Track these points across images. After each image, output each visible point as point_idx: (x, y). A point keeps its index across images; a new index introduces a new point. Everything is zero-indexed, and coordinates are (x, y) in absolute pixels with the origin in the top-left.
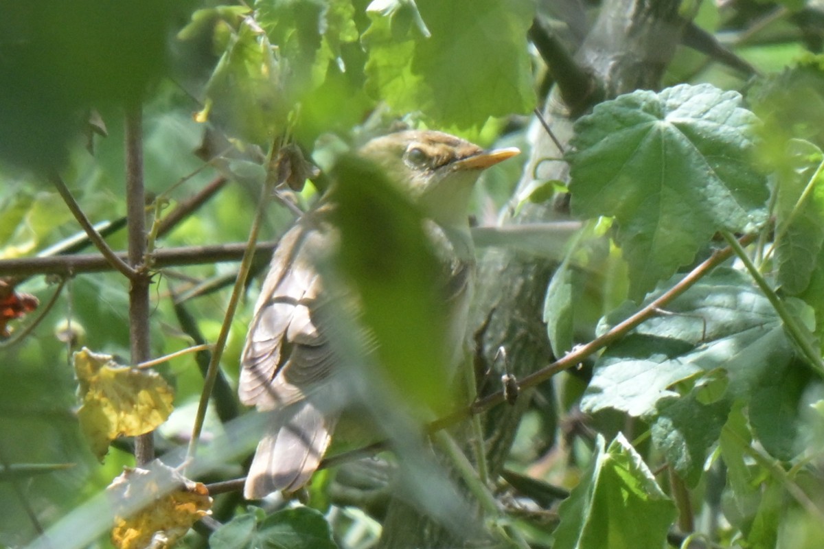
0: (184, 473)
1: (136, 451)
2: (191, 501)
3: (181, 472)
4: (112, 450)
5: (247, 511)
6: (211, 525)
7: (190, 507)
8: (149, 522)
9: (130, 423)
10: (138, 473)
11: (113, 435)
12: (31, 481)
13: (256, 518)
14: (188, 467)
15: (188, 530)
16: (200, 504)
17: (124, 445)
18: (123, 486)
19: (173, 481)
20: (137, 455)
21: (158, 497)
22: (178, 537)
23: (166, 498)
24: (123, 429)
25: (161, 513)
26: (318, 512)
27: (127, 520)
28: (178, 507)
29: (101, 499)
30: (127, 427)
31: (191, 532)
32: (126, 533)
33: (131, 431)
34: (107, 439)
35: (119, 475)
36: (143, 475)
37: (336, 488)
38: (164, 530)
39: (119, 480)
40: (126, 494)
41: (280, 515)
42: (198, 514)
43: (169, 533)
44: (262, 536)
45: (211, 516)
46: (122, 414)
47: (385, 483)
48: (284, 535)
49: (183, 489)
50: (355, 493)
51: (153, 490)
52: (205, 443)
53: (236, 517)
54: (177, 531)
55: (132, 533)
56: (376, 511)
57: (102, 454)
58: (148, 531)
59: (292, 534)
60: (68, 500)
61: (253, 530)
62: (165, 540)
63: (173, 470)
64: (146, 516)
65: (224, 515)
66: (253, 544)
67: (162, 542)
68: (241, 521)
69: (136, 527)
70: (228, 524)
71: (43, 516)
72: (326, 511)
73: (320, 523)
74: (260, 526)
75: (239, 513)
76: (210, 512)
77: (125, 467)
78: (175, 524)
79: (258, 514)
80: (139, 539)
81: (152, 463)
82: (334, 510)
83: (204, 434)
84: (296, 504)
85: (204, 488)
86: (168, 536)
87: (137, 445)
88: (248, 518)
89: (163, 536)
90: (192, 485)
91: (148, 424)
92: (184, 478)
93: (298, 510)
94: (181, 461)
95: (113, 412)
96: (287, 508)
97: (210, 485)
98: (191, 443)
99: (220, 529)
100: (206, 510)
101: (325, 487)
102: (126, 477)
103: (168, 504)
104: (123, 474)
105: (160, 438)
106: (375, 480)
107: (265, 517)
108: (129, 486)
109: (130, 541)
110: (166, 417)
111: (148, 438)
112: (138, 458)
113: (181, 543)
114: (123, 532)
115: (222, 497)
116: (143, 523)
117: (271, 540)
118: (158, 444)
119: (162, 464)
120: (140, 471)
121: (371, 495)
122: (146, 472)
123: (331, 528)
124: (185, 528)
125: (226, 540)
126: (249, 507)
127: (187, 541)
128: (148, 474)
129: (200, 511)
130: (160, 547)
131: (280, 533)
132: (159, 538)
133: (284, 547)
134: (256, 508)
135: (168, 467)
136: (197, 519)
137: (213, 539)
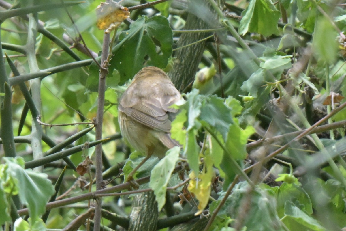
0: (121, 4)
2: (123, 13)
3: (120, 4)
5: (141, 16)
6: (130, 21)
7: (123, 15)
8: (109, 20)
10: (105, 4)
12: (71, 7)
13: (145, 19)
14: (122, 2)
15: (121, 23)
16: (125, 14)
18: (100, 8)
19: (117, 7)
21: (112, 12)
22: (118, 25)
23: (115, 12)
25: (113, 17)
26: (165, 17)
27: (102, 19)
28: (119, 15)
31: (123, 23)
35: (99, 5)
37: (171, 9)
38: (114, 23)
39: (99, 6)
40: (102, 11)
41: (153, 18)
42: (125, 17)
43: (116, 23)
44: (146, 25)
47: (187, 7)
48: (154, 25)
49: (120, 9)
50: (177, 11)
51: (110, 9)
53: (138, 19)
54: (118, 23)
55: (104, 24)
56: (184, 16)
58: (108, 23)
59: (157, 24)
61: (144, 23)
62: (114, 26)
63: (117, 3)
64: (108, 18)
65: (135, 18)
66: (144, 27)
67: (113, 27)
68: (140, 20)
69: (105, 22)
70: (136, 21)
71: (74, 18)
72: (168, 17)
73: (166, 21)
74: (146, 22)
75: (139, 17)
76: (129, 17)
77: (101, 2)
78: (117, 21)
79: (146, 18)
80: (106, 25)
81: (110, 1)
82: (170, 16)
84: (158, 15)
85: (127, 9)
88: (142, 19)
89: (114, 24)
90: (123, 8)
92: (120, 6)
93: (159, 17)
96: (155, 16)
97: (130, 8)
99: (132, 22)
100: (128, 16)
101: (167, 9)
102: (102, 6)
103: (115, 14)
104: (101, 5)
106: (184, 6)
107: (148, 19)
108: (102, 9)
109: (103, 26)
113: (120, 27)
114: (101, 23)
115: (134, 12)
116: (107, 20)
117: (150, 27)
119: (113, 1)
120: (106, 3)
121: (182, 11)
122: (108, 4)
123: (169, 22)
124: (121, 22)
125: (135, 26)
126: (142, 15)
127: (122, 26)
128: (109, 4)
129: (125, 16)
130: (113, 28)
131: (151, 24)
132: (112, 25)
133: (154, 29)
134: (145, 16)
135: (115, 2)
136: (125, 19)
137: (131, 26)
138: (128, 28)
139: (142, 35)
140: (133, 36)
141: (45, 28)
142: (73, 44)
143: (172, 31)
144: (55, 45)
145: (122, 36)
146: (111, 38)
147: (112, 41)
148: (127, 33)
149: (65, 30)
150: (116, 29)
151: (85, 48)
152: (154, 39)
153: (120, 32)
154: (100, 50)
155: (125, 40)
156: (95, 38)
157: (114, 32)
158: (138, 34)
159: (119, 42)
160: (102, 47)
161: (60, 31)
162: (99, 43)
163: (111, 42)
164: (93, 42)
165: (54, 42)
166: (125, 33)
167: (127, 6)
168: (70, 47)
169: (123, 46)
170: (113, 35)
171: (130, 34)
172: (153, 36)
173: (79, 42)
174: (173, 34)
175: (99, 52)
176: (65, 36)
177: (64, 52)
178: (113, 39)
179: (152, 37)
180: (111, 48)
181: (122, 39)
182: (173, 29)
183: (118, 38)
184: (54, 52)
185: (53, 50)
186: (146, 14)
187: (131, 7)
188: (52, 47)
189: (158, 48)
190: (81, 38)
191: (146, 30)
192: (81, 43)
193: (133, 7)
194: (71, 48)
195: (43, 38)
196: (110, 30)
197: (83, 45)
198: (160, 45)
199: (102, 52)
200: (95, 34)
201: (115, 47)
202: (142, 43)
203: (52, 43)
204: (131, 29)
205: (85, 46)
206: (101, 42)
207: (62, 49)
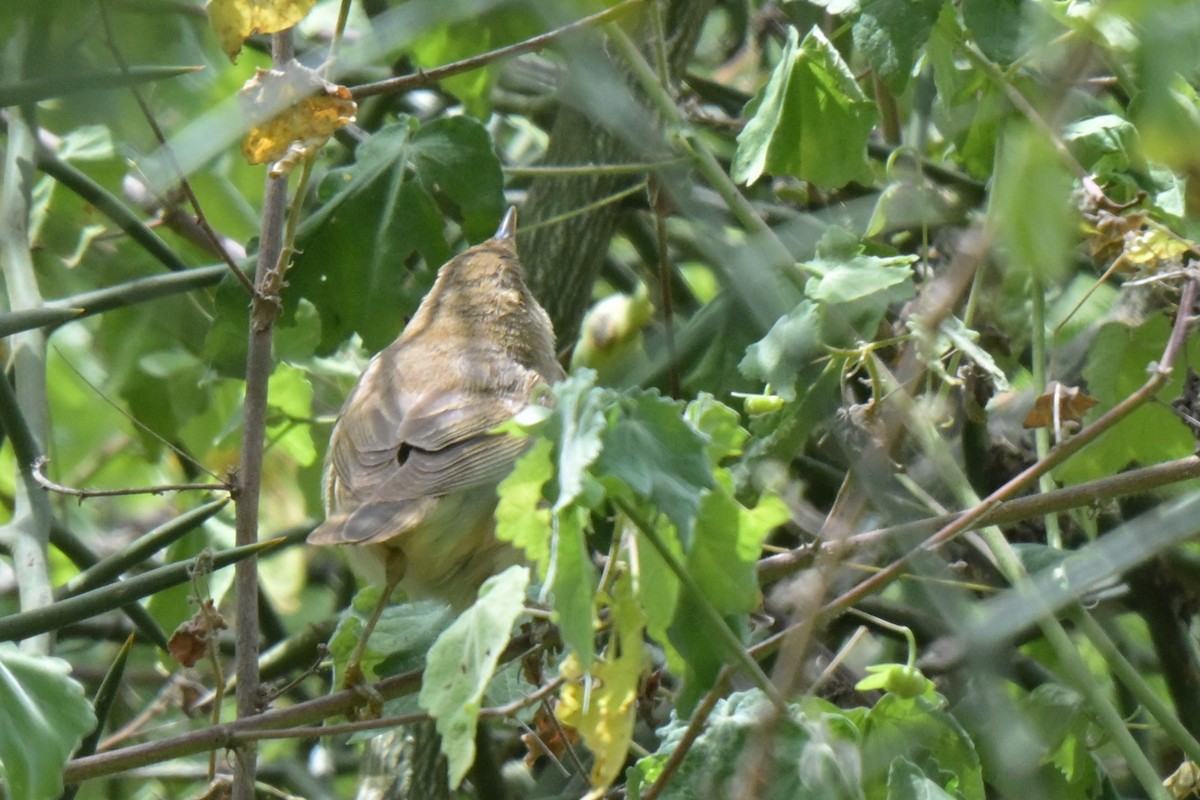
0: (326, 74)
1: (274, 50)
2: (331, 106)
3: (322, 74)
4: (245, 50)
5: (396, 117)
6: (357, 136)
7: (332, 113)
8: (285, 130)
9: (266, 19)
10: (272, 75)
11: (246, 32)
12: (154, 85)
13: (408, 128)
14: (331, 67)
15: (327, 141)
16: (342, 110)
17: (259, 45)
18: (255, 90)
19: (311, 84)
20: (275, 54)
21: (295, 102)
22: (317, 147)
23: (304, 103)
24: (258, 24)
25: (298, 119)
26: (478, 121)
27: (260, 127)
28: (317, 113)
29: (232, 103)
30: (262, 24)
31: (332, 142)
32: (259, 143)
33: (267, 26)
34: (240, 36)
35: (251, 77)
36: (278, 77)
37: (498, 94)
38: (301, 139)
39: (251, 83)
40: (259, 98)
41: (435, 124)
42: (339, 122)
43: (306, 143)
44: (414, 148)
45: (354, 123)
46: (257, 9)
47: (554, 88)
48: (438, 148)
49: (323, 93)
50: (520, 100)
51: (289, 93)
52: (350, 42)
53: (386, 127)
54: (317, 141)
55: (266, 143)
56: (543, 119)
57: (233, 54)
58: (283, 141)
59: (449, 145)
60: (193, 105)
61: (405, 141)
62: (303, 150)
63: (311, 71)
64: (281, 123)
65: (372, 124)
66: (405, 157)
67: (298, 153)
68: (392, 131)
69: (270, 136)
70: (377, 135)
71: (162, 122)
72: (487, 119)
73: (479, 134)
74: (413, 137)
75: (389, 122)
76: (353, 119)
77: (258, 68)
78: (313, 133)
79: (411, 123)
80: (273, 149)
81: (288, 64)
82: (495, 119)
83: (348, 32)
84: (454, 112)
85: (348, 91)
86: (306, 147)
87: (275, 43)
88: (400, 127)
89: (300, 146)
90: (333, 88)
91: (286, 19)
92: (324, 81)
93: (457, 119)
94: (322, 61)
95: (246, 6)
96: (444, 116)
97: (356, 88)
98: (333, 41)
99: (366, 138)
100: (349, 116)
101: (485, 93)
102: (259, 80)
103: (306, 110)
104: (256, 77)
105: (300, 36)
106: (542, 84)
107: (419, 127)
108: (262, 90)
109: (264, 151)
110: (306, 12)
111: (286, 36)
112: (277, 57)
113: (322, 153)
114: (256, 141)
115: (370, 101)
116: (278, 131)
117: (425, 154)
118: (298, 43)
119: (299, 65)
120: (276, 72)
121: (537, 102)
122: (281, 73)
123: (493, 139)
124: (325, 137)
125: (374, 152)
126: (400, 115)
127: (331, 152)
128: (284, 76)
129: (342, 118)
130: (298, 159)
131: (434, 144)
132: (297, 148)
133: (440, 162)
134: (408, 117)
135: (306, 69)
136: (339, 126)
137: (359, 151)
138: (349, 159)
139: (397, 182)
140: (366, 185)
141: (63, 157)
142: (161, 213)
143: (504, 168)
144: (96, 214)
145: (330, 186)
146: (291, 193)
147: (296, 202)
148: (347, 177)
149: (132, 163)
150: (308, 162)
151: (200, 227)
152: (438, 196)
153: (321, 171)
154: (253, 236)
155: (338, 197)
156: (234, 191)
157: (301, 171)
158: (384, 180)
159: (317, 206)
160: (260, 223)
161: (115, 168)
162: (249, 210)
163: (289, 205)
164: (230, 206)
165: (92, 206)
166: (340, 176)
167: (346, 81)
168: (149, 224)
169: (333, 220)
170: (300, 181)
171: (354, 177)
172: (437, 187)
173: (181, 207)
174: (507, 179)
175: (248, 240)
176: (133, 185)
177: (126, 240)
178: (300, 191)
179: (431, 189)
180: (291, 229)
181: (329, 198)
182: (506, 163)
183: (317, 193)
184: (95, 240)
185: (91, 232)
186: (410, 109)
187: (363, 86)
188: (89, 223)
189: (454, 229)
190: (184, 192)
191: (412, 166)
192: (188, 208)
193: (368, 85)
194: (154, 228)
195: (56, 192)
196: (286, 164)
197: (195, 217)
198: (458, 218)
199: (261, 240)
200: (234, 175)
201: (305, 224)
202: (397, 212)
203: (87, 210)
204: (359, 163)
205: (201, 219)
206: (257, 205)
207: (120, 231)
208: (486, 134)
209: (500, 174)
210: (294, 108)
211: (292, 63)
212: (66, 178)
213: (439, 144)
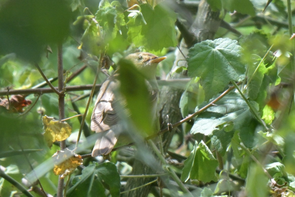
1: (61, 145)
2: (77, 160)
3: (74, 152)
4: (53, 145)
6: (83, 167)
7: (76, 162)
8: (64, 166)
9: (59, 137)
10: (61, 152)
11: (54, 141)
12: (30, 154)
13: (96, 165)
14: (76, 150)
15: (75, 169)
16: (79, 161)
17: (57, 144)
18: (57, 156)
19: (71, 154)
20: (61, 147)
21: (67, 159)
22: (73, 171)
23: (69, 159)
24: (57, 139)
25: (68, 163)
26: (114, 163)
27: (58, 166)
28: (73, 162)
29: (50, 160)
30: (58, 139)
31: (76, 169)
33: (59, 139)
34: (52, 142)
35: (55, 152)
36: (62, 153)
37: (119, 156)
38: (69, 169)
39: (55, 154)
40: (58, 158)
41: (102, 164)
42: (79, 164)
43: (70, 170)
44: (97, 171)
45: (82, 165)
46: (57, 135)
47: (133, 155)
49: (74, 157)
50: (125, 158)
51: (66, 157)
52: (81, 143)
53: (89, 165)
54: (72, 169)
55: (59, 170)
56: (131, 163)
57: (50, 146)
58: (64, 169)
59: (106, 170)
60: (40, 160)
61: (95, 169)
62: (69, 172)
63: (71, 151)
64: (63, 164)
65: (86, 164)
66: (95, 173)
67: (68, 172)
68: (91, 166)
69: (60, 168)
70: (88, 167)
71: (33, 165)
72: (116, 163)
73: (114, 167)
74: (97, 168)
75: (91, 164)
76: (82, 163)
77: (57, 150)
78: (72, 167)
79: (96, 164)
80: (61, 171)
81: (65, 149)
82: (118, 163)
83: (80, 141)
84: (107, 161)
85: (80, 156)
86: (70, 171)
87: (61, 144)
88: (93, 165)
90: (77, 155)
91: (64, 137)
92: (75, 154)
93: (108, 163)
94: (74, 148)
95: (54, 134)
96: (104, 162)
97: (82, 156)
98: (76, 143)
99: (85, 168)
100: (81, 163)
101: (116, 156)
102: (57, 153)
103: (70, 161)
104: (57, 152)
105: (68, 142)
106: (130, 154)
107: (98, 165)
108: (58, 156)
109: (59, 172)
110: (69, 135)
111: (64, 142)
112: (61, 148)
114: (57, 169)
115: (86, 159)
116: (63, 167)
117: (100, 172)
118: (67, 144)
119: (68, 149)
120: (62, 151)
121: (129, 158)
123: (117, 168)
124: (75, 168)
125: (87, 172)
126: (93, 162)
127: (75, 172)
128: (64, 152)
129: (79, 163)
130: (68, 173)
131: (103, 170)
132: (67, 171)
133: (104, 174)
134: (95, 162)
135: (70, 150)
136: (78, 165)
137: (83, 171)
138: (80, 173)
139: (93, 179)
140: (85, 180)
141: (6, 173)
142: (32, 188)
143: (120, 176)
144: (15, 188)
145: (75, 180)
146: (65, 182)
147: (67, 185)
148: (80, 178)
149: (24, 175)
150: (70, 175)
151: (42, 191)
152: (104, 183)
153: (73, 177)
154: (56, 193)
155: (77, 183)
156: (51, 182)
157: (68, 177)
158: (89, 179)
159: (72, 186)
160: (57, 190)
161: (20, 176)
162: (54, 186)
163: (65, 186)
164: (49, 186)
165: (14, 186)
166: (78, 178)
167: (80, 154)
168: (28, 190)
169: (76, 189)
170: (68, 180)
171: (81, 178)
172: (103, 181)
173: (36, 186)
174: (121, 179)
175: (54, 194)
176: (24, 180)
177: (22, 194)
178: (68, 182)
179: (102, 181)
180: (65, 192)
181: (75, 184)
182: (121, 174)
183: (72, 182)
184: (15, 194)
185: (13, 192)
186: (96, 160)
187: (84, 155)
188: (13, 190)
189: (107, 192)
190: (38, 182)
191: (96, 175)
192: (39, 186)
194: (30, 191)
195: (5, 182)
196: (65, 175)
197: (41, 189)
198: (108, 189)
199: (57, 195)
200: (51, 178)
201: (69, 190)
202: (93, 187)
203: (12, 187)
204: (83, 174)
205: (42, 189)
206: (56, 186)
207: (21, 192)
208: (115, 167)
209: (119, 177)
210: (67, 161)
211: (66, 149)
212: (7, 178)
213: (104, 169)
